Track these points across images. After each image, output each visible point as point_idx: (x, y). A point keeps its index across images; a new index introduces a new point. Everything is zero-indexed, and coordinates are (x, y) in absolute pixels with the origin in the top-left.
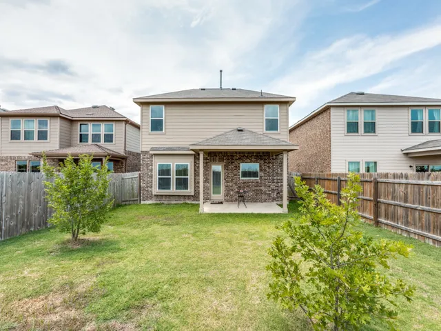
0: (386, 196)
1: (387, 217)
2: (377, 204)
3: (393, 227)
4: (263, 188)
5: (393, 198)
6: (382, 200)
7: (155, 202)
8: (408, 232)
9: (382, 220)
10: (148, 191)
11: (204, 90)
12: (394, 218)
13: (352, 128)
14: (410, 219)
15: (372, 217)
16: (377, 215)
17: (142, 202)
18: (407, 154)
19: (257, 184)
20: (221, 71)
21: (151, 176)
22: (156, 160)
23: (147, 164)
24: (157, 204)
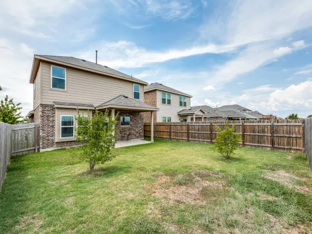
0: (192, 130)
1: (192, 138)
2: (188, 133)
3: (194, 140)
4: (132, 131)
5: (194, 131)
6: (190, 132)
7: (56, 149)
8: (199, 141)
9: (190, 139)
10: (48, 140)
11: (85, 61)
12: (195, 137)
13: (164, 101)
14: (200, 137)
15: (186, 139)
16: (188, 137)
17: (42, 150)
18: (179, 114)
19: (130, 129)
20: (97, 51)
21: (53, 127)
22: (59, 113)
23: (48, 116)
24: (58, 150)
